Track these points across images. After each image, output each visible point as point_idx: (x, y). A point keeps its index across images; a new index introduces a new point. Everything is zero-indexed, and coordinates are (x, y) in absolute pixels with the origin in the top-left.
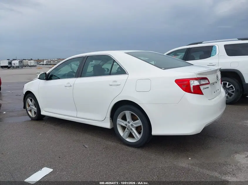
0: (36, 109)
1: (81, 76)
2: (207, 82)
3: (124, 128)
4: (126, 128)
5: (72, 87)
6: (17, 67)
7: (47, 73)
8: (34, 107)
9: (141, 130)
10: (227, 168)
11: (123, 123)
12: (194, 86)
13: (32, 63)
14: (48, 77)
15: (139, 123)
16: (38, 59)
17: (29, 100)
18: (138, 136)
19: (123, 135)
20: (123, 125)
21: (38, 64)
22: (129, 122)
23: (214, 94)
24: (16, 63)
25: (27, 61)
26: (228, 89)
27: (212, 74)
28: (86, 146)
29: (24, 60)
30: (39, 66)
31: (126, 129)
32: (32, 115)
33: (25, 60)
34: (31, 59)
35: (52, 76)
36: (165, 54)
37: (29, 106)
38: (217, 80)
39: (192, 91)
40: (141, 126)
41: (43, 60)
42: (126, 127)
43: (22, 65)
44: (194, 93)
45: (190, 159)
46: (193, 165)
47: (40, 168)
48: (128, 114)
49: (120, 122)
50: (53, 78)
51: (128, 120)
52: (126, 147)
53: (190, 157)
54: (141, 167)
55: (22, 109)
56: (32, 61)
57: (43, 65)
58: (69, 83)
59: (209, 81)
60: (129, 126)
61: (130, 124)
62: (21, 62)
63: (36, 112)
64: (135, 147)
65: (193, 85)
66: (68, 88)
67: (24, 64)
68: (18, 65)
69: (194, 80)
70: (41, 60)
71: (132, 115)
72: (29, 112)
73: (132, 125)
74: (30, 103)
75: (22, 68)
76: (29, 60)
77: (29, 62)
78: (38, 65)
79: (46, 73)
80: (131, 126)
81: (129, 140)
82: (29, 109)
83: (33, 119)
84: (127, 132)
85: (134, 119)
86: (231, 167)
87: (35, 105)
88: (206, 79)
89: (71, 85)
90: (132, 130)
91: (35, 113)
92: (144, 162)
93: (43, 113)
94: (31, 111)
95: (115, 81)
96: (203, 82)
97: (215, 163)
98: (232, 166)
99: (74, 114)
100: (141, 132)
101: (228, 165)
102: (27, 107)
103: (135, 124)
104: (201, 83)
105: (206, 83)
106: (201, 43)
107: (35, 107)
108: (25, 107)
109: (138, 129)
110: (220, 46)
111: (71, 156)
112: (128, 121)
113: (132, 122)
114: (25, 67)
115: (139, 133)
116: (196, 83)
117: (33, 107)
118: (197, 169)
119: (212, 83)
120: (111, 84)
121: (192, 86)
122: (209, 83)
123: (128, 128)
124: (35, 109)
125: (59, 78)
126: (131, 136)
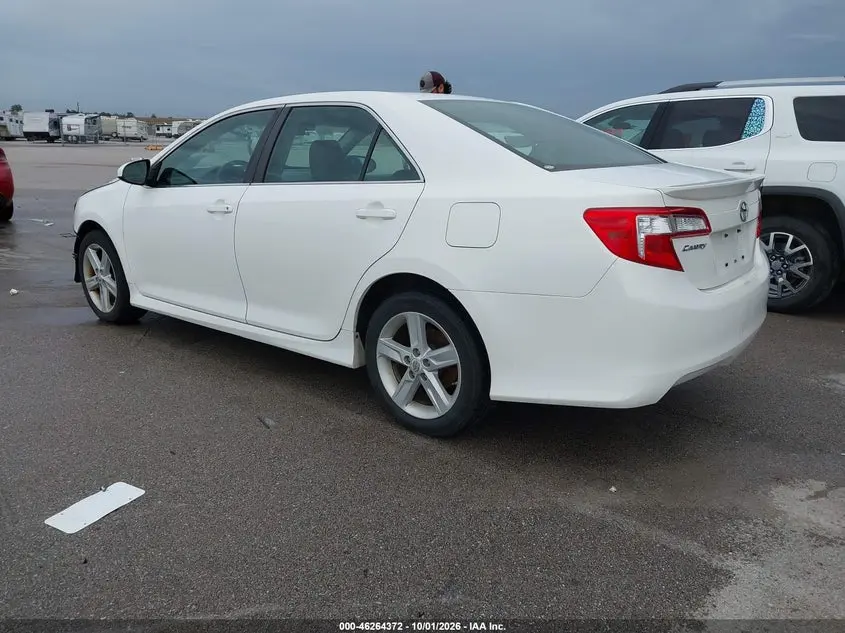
0: (114, 284)
1: (263, 180)
2: (701, 225)
3: (399, 370)
4: (408, 370)
5: (233, 215)
6: (80, 140)
7: (152, 161)
8: (107, 278)
9: (456, 380)
10: (737, 529)
11: (398, 353)
12: (649, 239)
13: (130, 127)
14: (156, 177)
15: (449, 355)
16: (154, 116)
17: (91, 253)
18: (443, 401)
19: (396, 394)
20: (398, 358)
21: (151, 132)
22: (416, 350)
23: (723, 271)
24: (75, 124)
25: (113, 118)
26: (791, 258)
27: (725, 197)
28: (270, 422)
29: (103, 114)
30: (153, 141)
31: (407, 375)
32: (103, 304)
33: (109, 115)
34: (130, 115)
35: (169, 172)
36: (581, 120)
37: (93, 273)
38: (741, 223)
39: (642, 253)
40: (455, 366)
41: (170, 121)
42: (406, 368)
43: (95, 135)
44: (649, 261)
45: (613, 489)
46: (617, 510)
47: (103, 484)
48: (415, 321)
49: (387, 347)
50: (172, 180)
51: (414, 344)
52: (404, 433)
53: (614, 485)
54: (440, 505)
55: (70, 283)
56: (131, 122)
57: (169, 136)
58: (221, 201)
59: (707, 223)
60: (416, 363)
61: (419, 358)
62: (92, 121)
63: (115, 295)
64: (433, 437)
65: (649, 232)
66: (218, 218)
67: (105, 130)
68: (81, 131)
69: (653, 216)
70: (162, 120)
71: (429, 326)
72: (93, 295)
73: (426, 361)
74: (97, 263)
75: (96, 142)
76: (122, 117)
77: (121, 122)
78: (150, 138)
79: (148, 162)
80: (422, 365)
81: (414, 411)
82: (94, 283)
83: (105, 320)
84: (408, 384)
85: (434, 340)
86: (751, 526)
87: (111, 272)
88: (697, 213)
89: (230, 210)
90: (426, 378)
91: (112, 298)
92: (453, 487)
93: (137, 300)
94: (97, 290)
95: (378, 204)
96: (685, 225)
97: (697, 509)
98: (756, 524)
99: (236, 309)
100: (455, 386)
101: (740, 518)
102: (87, 278)
103: (435, 358)
104: (679, 229)
105: (697, 228)
106: (713, 86)
107: (113, 277)
108: (79, 277)
109: (446, 376)
110: (778, 101)
111: (210, 452)
112: (413, 346)
113: (427, 352)
114: (107, 139)
115: (450, 390)
116: (661, 226)
117: (105, 278)
118: (631, 526)
119: (719, 233)
120: (363, 212)
121: (643, 236)
122: (706, 232)
123: (411, 372)
124: (110, 284)
125: (195, 183)
126: (421, 396)
